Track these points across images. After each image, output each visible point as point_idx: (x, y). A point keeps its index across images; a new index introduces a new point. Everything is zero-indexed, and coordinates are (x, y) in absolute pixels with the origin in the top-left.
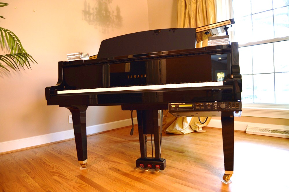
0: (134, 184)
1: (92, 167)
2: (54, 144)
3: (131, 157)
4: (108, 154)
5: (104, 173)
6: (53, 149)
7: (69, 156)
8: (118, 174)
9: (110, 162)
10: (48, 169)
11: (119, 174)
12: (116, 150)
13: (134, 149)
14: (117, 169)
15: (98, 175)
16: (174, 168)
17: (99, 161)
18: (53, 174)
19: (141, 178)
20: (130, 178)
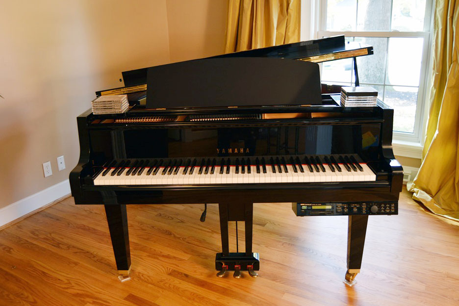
0: (228, 303)
1: (137, 274)
2: (25, 219)
3: (188, 243)
4: (144, 239)
5: (167, 285)
6: (33, 233)
7: (79, 251)
8: (190, 284)
9: (160, 258)
10: (63, 288)
11: (194, 285)
12: (153, 227)
13: (182, 222)
14: (182, 273)
15: (161, 292)
16: (266, 260)
17: (141, 258)
18: (80, 299)
19: (230, 288)
20: (214, 291)
